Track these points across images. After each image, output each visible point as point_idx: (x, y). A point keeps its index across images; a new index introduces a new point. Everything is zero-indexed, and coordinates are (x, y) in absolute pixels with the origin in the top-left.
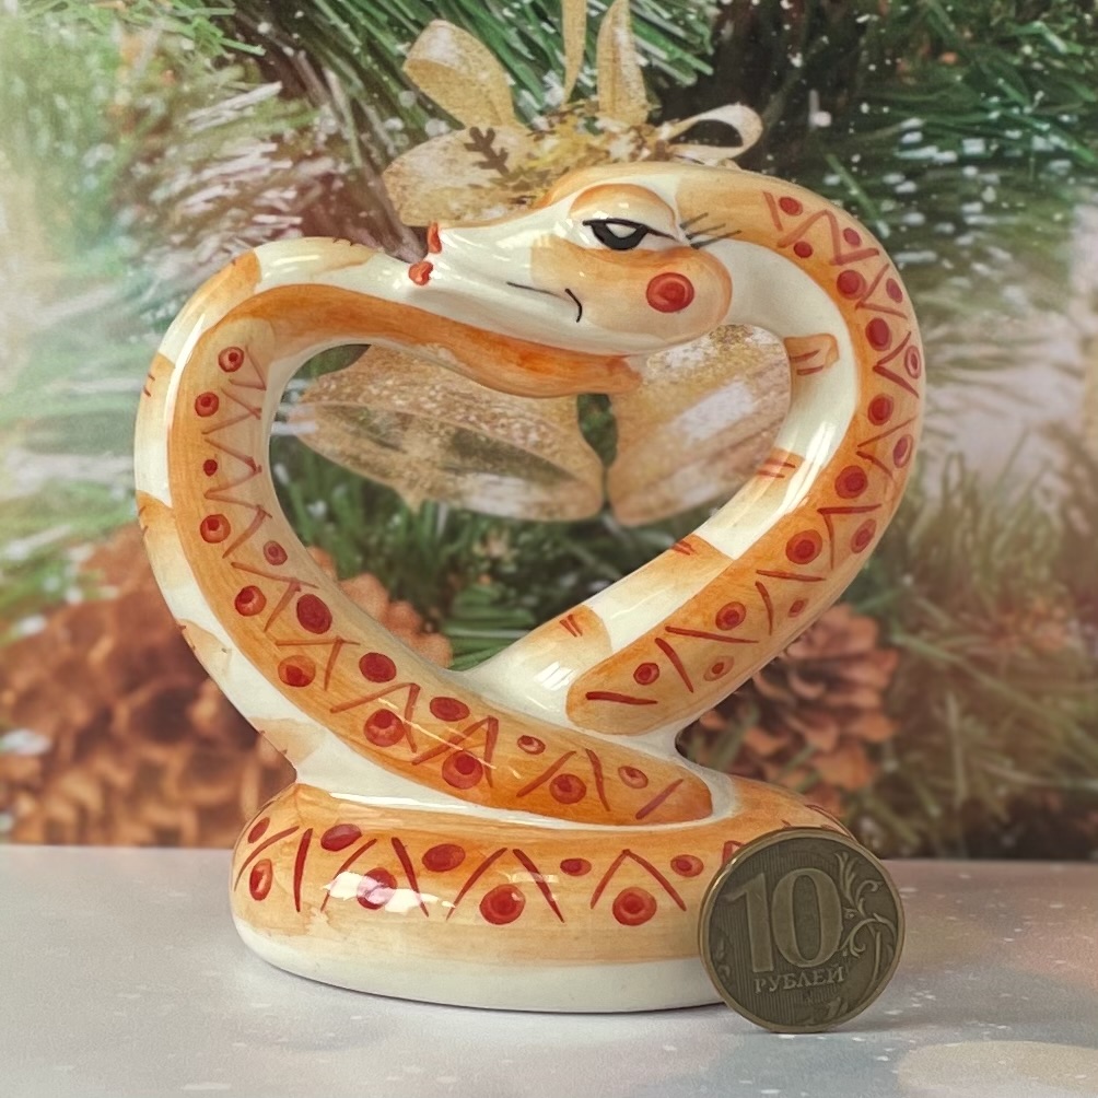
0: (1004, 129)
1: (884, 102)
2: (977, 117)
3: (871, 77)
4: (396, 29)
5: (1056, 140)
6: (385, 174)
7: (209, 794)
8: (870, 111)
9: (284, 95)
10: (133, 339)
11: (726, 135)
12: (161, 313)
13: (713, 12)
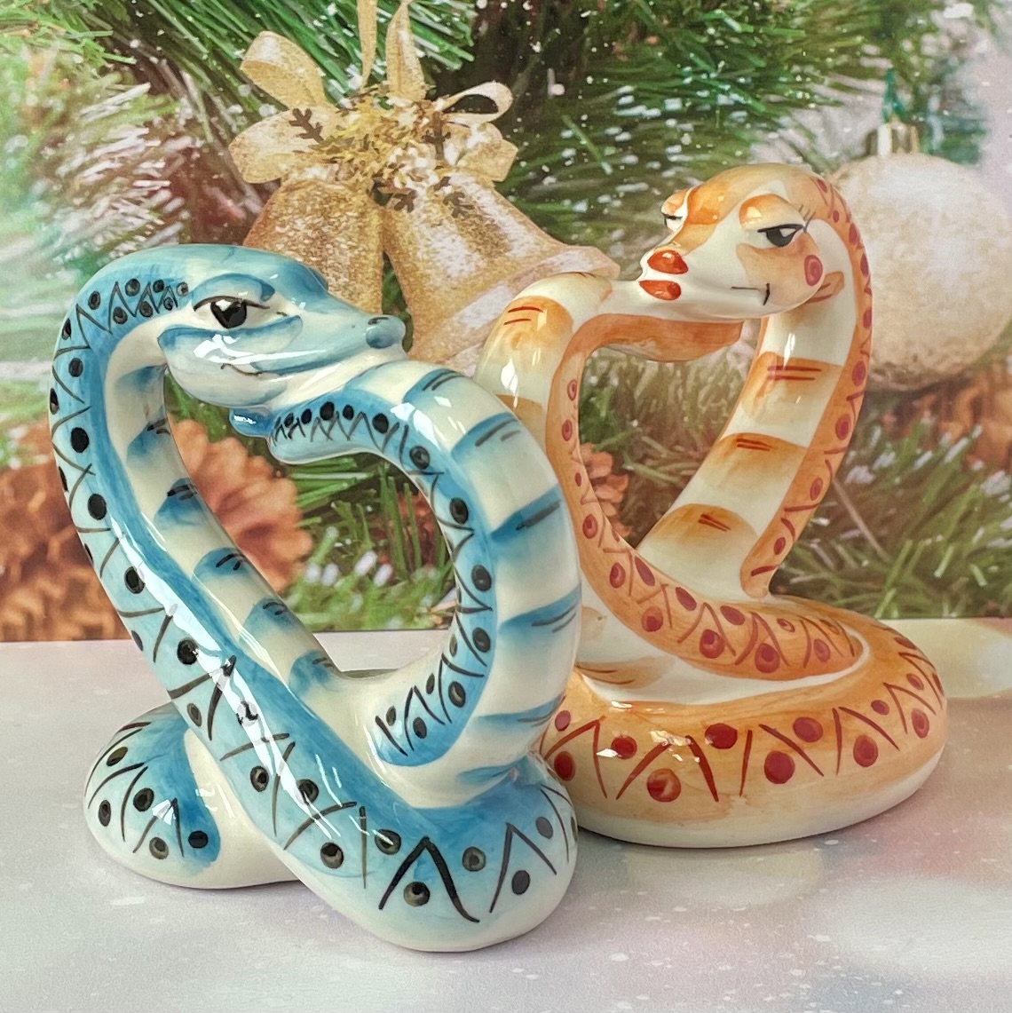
0: (697, 90)
1: (604, 75)
2: (677, 82)
3: (593, 57)
4: (234, 39)
5: (735, 97)
6: (230, 145)
8: (594, 82)
9: (152, 92)
10: (49, 276)
11: (486, 105)
12: (68, 256)
13: (472, 14)
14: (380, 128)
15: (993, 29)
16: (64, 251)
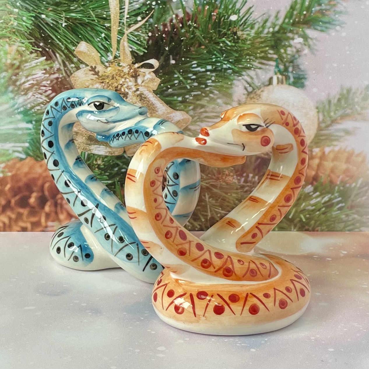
0: (216, 63)
1: (188, 58)
2: (211, 60)
3: (184, 52)
4: (72, 44)
5: (228, 65)
6: (71, 77)
7: (34, 219)
8: (184, 60)
9: (47, 60)
10: (13, 116)
11: (151, 66)
12: (19, 110)
13: (147, 38)
14: (117, 73)
15: (309, 46)
16: (18, 109)
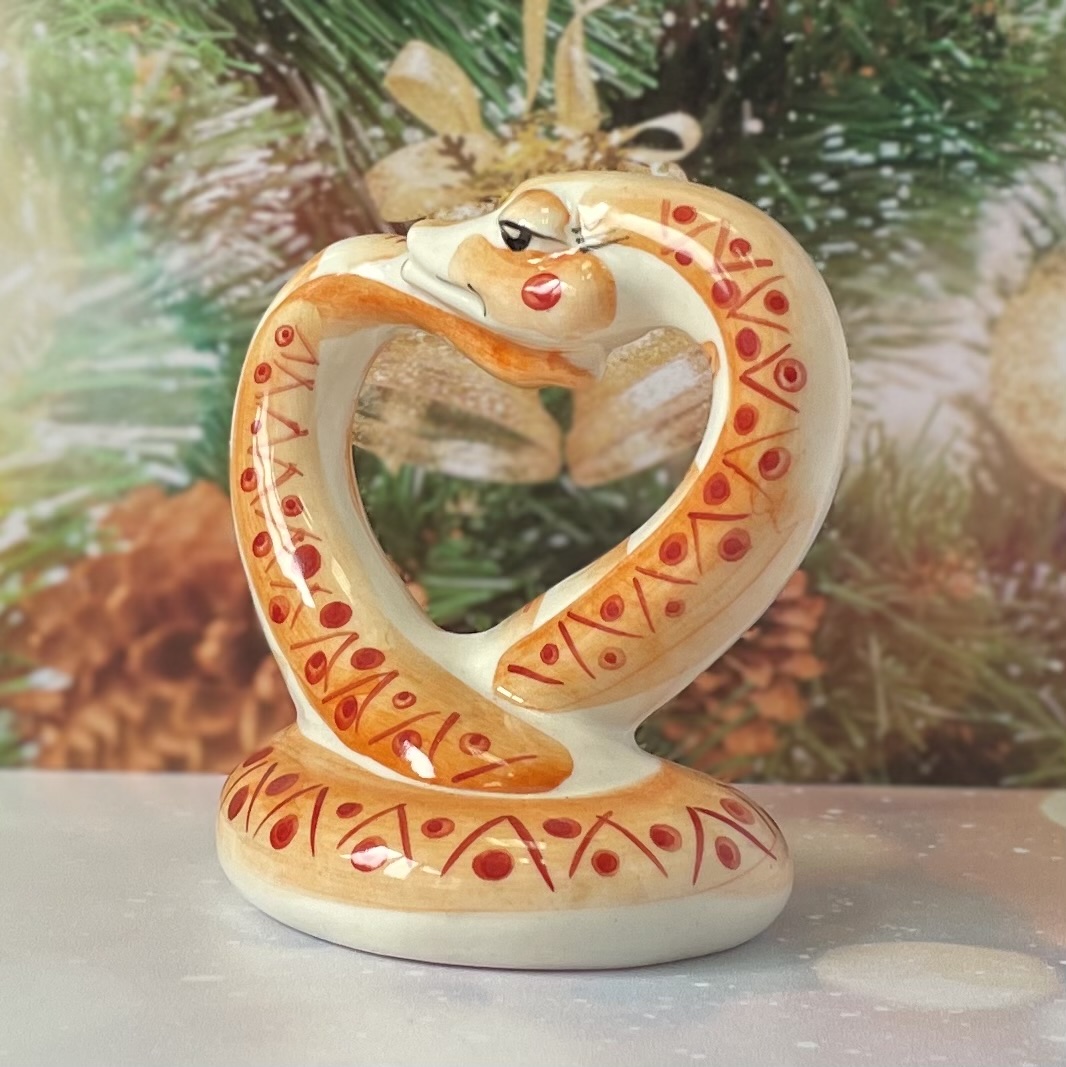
0: (917, 134)
1: (810, 111)
2: (892, 124)
3: (799, 90)
4: (377, 49)
5: (963, 144)
6: (368, 176)
7: (213, 726)
8: (797, 119)
9: (279, 108)
10: (145, 322)
11: (669, 141)
12: (170, 300)
13: (657, 32)
14: (542, 164)
16: (165, 293)
